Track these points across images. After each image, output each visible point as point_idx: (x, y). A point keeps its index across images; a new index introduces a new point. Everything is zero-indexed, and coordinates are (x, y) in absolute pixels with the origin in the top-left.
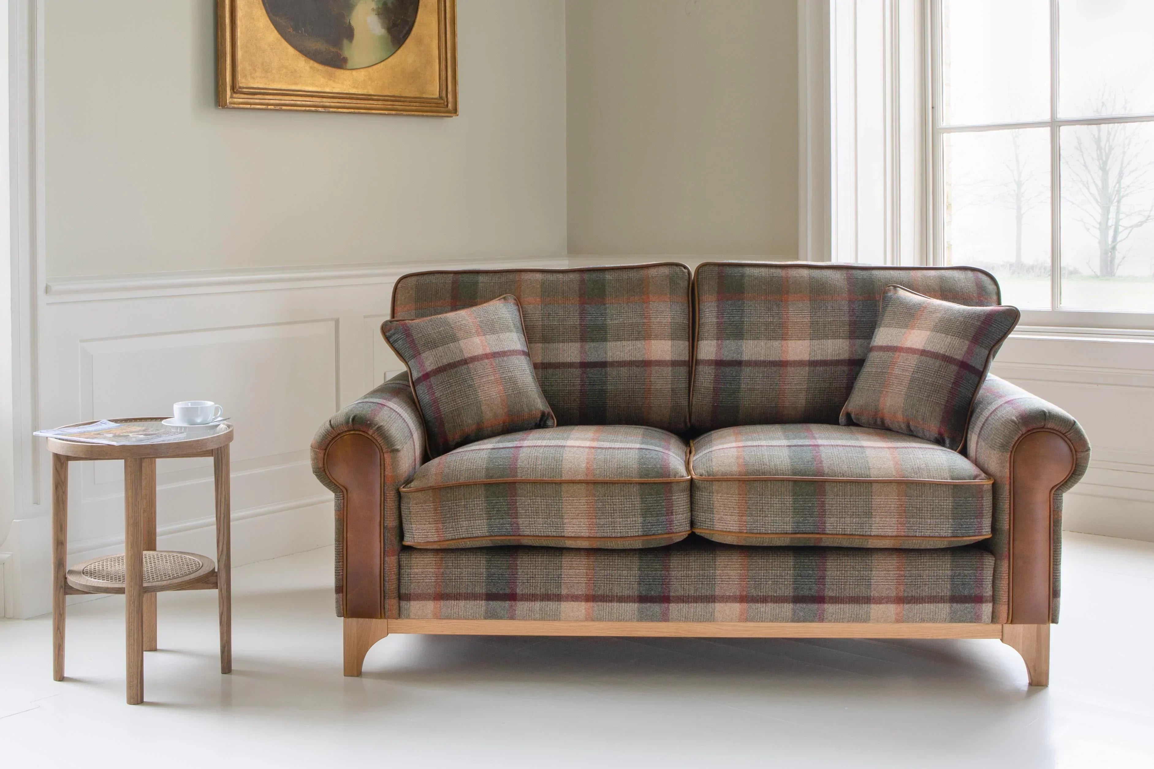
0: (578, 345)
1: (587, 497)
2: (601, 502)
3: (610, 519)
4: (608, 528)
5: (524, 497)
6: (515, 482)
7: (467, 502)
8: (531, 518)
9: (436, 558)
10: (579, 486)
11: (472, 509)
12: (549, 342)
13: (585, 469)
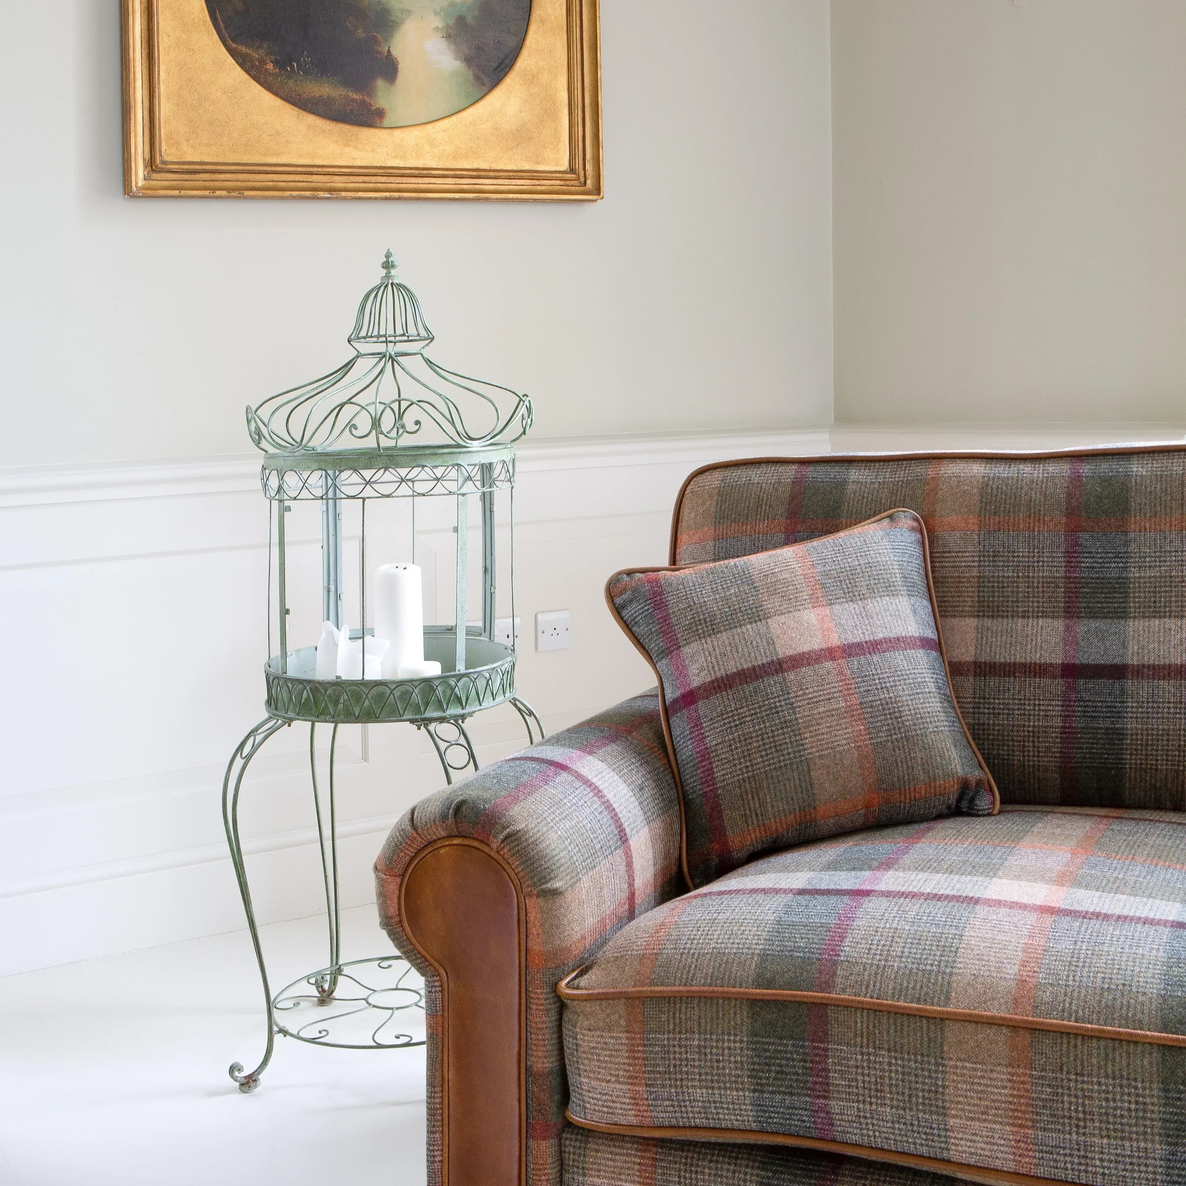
0: (1059, 624)
1: (1010, 1065)
2: (1049, 1086)
3: (1074, 1137)
4: (1068, 1159)
5: (848, 1045)
6: (827, 1005)
7: (706, 1039)
8: (864, 1102)
9: (642, 1157)
10: (991, 1032)
11: (718, 1061)
12: (993, 617)
13: (1013, 984)
